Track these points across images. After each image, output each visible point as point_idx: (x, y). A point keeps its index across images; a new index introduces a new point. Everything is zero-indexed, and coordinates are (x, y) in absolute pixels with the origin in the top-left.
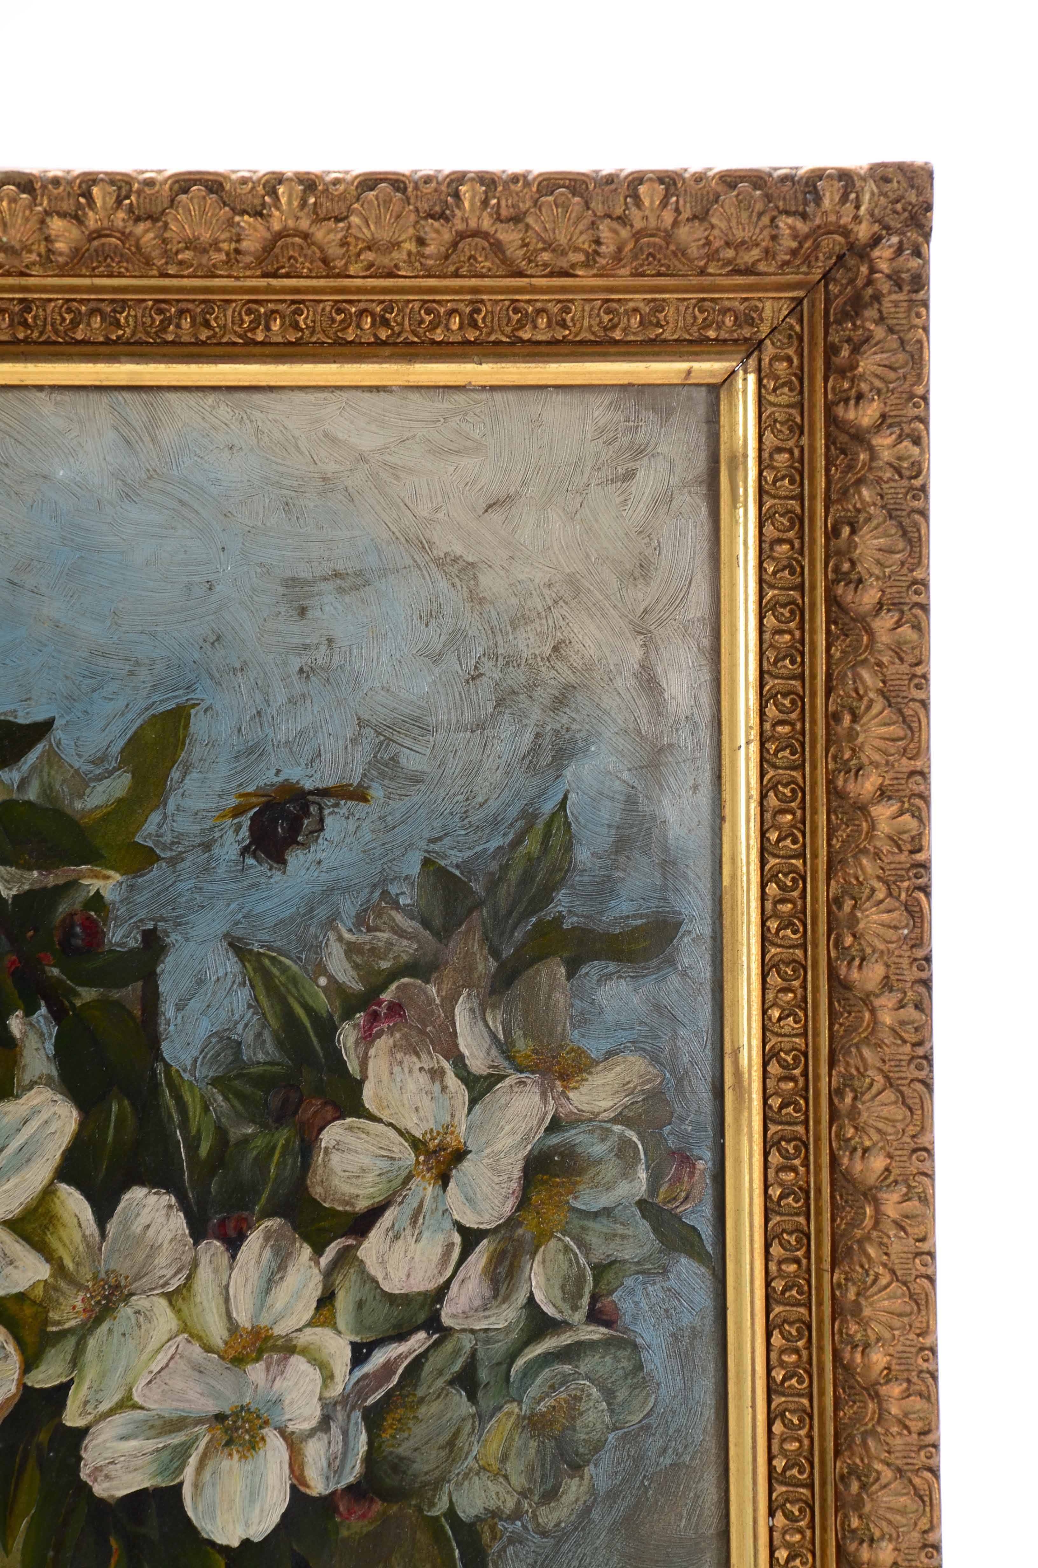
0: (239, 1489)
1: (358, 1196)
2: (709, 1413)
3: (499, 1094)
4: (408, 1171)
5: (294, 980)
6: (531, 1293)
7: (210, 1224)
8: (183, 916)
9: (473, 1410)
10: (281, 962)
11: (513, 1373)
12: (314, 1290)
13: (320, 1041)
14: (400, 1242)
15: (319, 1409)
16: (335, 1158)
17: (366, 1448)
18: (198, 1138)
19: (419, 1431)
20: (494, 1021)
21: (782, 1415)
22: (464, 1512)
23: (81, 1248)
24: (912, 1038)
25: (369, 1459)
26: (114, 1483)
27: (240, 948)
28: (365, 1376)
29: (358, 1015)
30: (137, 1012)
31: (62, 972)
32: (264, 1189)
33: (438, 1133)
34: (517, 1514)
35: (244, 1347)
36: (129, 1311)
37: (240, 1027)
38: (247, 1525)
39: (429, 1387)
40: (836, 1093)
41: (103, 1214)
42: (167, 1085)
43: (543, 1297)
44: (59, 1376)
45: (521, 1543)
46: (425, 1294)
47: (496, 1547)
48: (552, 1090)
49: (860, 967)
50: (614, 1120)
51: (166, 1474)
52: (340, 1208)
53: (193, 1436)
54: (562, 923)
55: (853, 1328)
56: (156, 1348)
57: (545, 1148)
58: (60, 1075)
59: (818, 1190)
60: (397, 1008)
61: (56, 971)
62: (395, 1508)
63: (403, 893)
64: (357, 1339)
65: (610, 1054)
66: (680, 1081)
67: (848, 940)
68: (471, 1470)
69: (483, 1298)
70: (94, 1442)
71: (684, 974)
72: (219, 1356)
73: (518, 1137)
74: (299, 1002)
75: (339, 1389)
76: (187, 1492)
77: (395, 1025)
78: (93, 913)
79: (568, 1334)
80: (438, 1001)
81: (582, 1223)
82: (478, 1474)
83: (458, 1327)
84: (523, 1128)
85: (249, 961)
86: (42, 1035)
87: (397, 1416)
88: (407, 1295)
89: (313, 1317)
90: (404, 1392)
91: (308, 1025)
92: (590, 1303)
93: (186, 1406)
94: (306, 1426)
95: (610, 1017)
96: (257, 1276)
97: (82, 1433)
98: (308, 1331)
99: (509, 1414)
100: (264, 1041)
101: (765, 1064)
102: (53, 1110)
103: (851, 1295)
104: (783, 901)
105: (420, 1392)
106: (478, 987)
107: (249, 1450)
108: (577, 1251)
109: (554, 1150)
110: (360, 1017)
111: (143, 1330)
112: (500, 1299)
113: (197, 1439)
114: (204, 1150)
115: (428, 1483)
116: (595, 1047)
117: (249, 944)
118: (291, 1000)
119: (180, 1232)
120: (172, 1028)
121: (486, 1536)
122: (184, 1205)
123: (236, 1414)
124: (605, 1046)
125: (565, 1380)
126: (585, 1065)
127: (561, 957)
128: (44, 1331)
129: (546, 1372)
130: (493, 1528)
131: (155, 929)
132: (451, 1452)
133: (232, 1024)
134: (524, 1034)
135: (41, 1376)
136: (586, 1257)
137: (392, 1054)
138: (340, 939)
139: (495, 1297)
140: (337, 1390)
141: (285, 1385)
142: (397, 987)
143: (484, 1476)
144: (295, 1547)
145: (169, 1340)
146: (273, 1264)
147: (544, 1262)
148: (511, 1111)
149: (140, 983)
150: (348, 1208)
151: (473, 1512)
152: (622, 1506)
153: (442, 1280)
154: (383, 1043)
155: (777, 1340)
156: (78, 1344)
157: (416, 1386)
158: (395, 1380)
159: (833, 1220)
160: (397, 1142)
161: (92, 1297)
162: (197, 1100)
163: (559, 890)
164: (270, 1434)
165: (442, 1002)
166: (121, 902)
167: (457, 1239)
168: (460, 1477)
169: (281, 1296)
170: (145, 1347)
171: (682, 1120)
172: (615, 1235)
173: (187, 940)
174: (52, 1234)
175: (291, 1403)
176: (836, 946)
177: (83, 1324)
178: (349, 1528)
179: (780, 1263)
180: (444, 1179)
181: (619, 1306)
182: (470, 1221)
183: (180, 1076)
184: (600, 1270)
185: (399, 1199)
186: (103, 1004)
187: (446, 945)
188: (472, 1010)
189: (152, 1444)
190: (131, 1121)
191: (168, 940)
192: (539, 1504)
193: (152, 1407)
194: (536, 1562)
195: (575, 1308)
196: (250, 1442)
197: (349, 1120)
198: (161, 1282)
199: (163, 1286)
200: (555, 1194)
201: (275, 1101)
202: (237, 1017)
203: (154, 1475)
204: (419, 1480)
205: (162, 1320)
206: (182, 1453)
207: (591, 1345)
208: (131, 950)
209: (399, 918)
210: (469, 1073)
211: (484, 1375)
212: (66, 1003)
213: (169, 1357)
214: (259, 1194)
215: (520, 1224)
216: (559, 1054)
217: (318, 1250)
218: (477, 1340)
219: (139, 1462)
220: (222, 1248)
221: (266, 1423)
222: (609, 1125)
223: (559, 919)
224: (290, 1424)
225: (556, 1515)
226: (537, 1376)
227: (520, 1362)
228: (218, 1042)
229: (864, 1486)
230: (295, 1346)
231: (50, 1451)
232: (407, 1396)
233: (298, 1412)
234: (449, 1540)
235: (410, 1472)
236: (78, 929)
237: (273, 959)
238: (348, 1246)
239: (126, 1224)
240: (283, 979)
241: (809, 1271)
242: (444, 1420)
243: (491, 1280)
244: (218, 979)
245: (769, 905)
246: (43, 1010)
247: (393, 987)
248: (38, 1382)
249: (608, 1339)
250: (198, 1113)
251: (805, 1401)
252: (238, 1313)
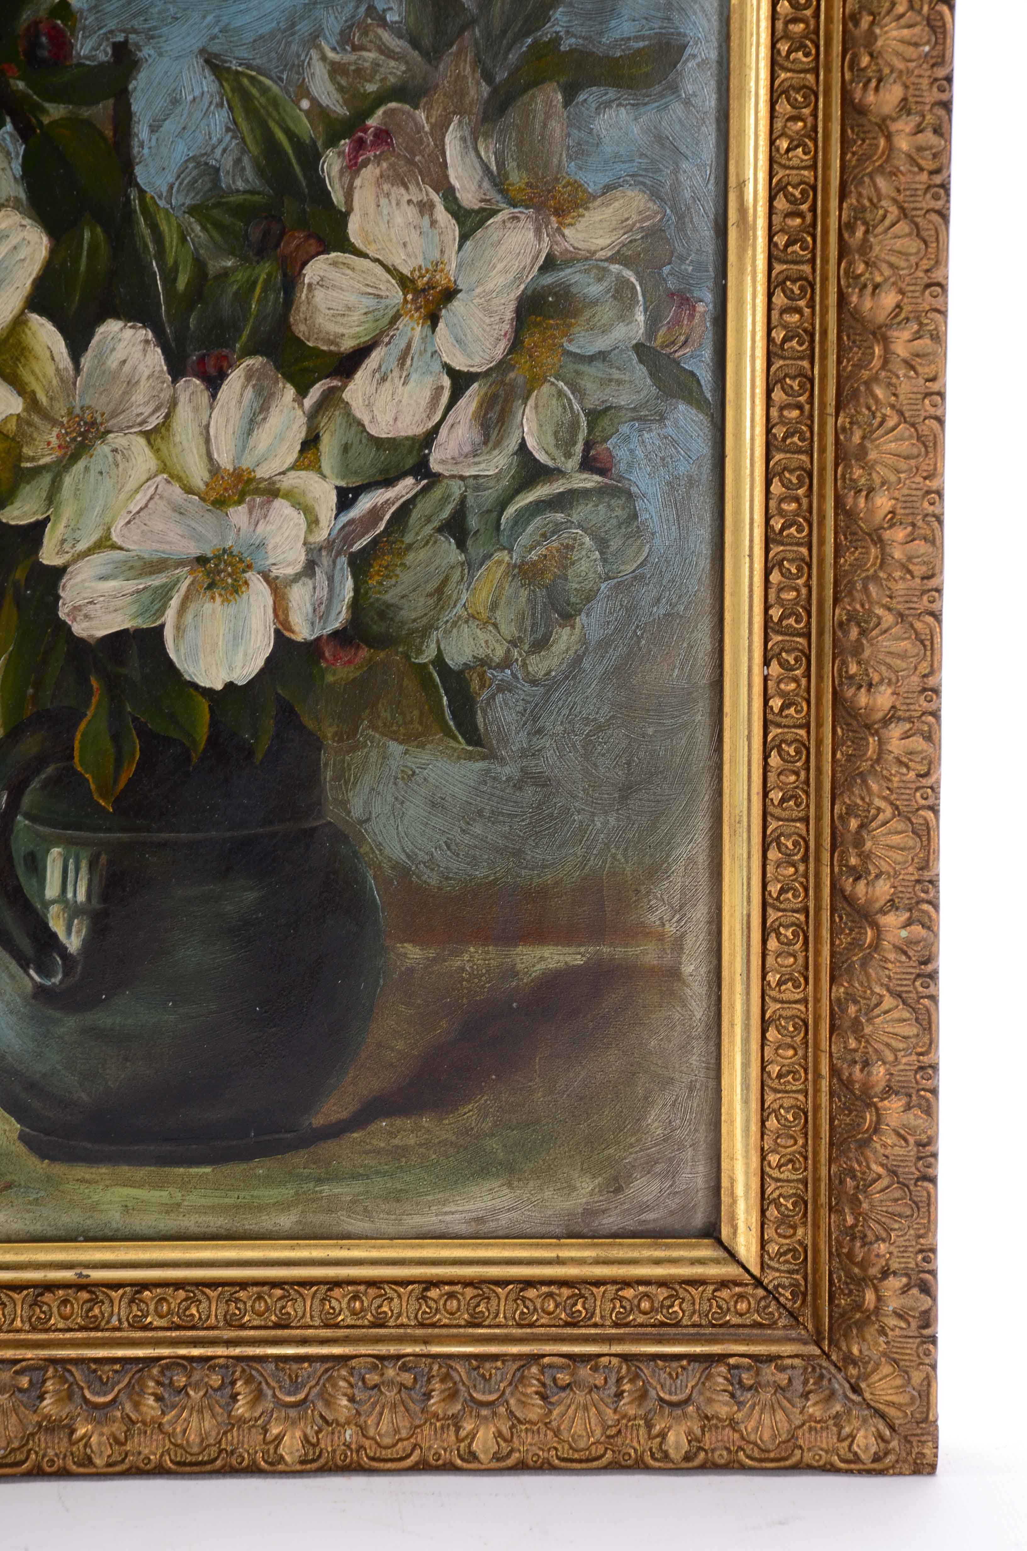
0: (221, 632)
1: (343, 335)
2: (705, 564)
3: (491, 230)
4: (395, 310)
5: (275, 102)
6: (523, 439)
7: (190, 362)
8: (155, 28)
9: (462, 558)
10: (260, 82)
11: (503, 520)
12: (298, 432)
13: (303, 169)
14: (387, 384)
15: (303, 554)
16: (319, 295)
17: (352, 594)
18: (175, 269)
19: (406, 578)
20: (487, 152)
21: (780, 564)
22: (452, 660)
23: (54, 382)
24: (929, 165)
25: (355, 605)
26: (94, 623)
27: (217, 66)
28: (351, 522)
29: (343, 142)
30: (109, 133)
31: (28, 85)
32: (245, 326)
33: (427, 271)
34: (506, 663)
35: (226, 490)
36: (106, 449)
37: (218, 151)
38: (231, 669)
39: (417, 534)
40: (846, 227)
41: (77, 349)
42: (142, 213)
43: (535, 444)
44: (34, 513)
45: (510, 691)
46: (413, 439)
47: (485, 694)
48: (546, 227)
49: (877, 89)
50: (611, 260)
51: (147, 615)
52: (325, 348)
53: (174, 578)
54: (560, 45)
55: (857, 472)
56: (134, 487)
57: (539, 288)
58: (29, 198)
59: (824, 333)
60: (384, 135)
61: (21, 85)
62: (382, 655)
63: (391, 9)
64: (343, 484)
65: (608, 188)
66: (681, 217)
67: (865, 60)
68: (460, 617)
69: (473, 444)
70: (72, 582)
71: (687, 103)
72: (200, 498)
73: (511, 276)
74: (281, 127)
75: (324, 534)
76: (169, 634)
77: (382, 153)
78: (59, 22)
79: (561, 482)
80: (427, 128)
81: (576, 366)
82: (467, 622)
83: (447, 474)
84: (516, 266)
85: (227, 80)
86: (8, 154)
87: (384, 563)
88: (394, 439)
89: (297, 461)
90: (392, 539)
91: (290, 151)
92: (584, 450)
93: (167, 547)
94: (290, 571)
95: (608, 149)
96: (238, 416)
97: (60, 572)
98: (292, 474)
99: (499, 563)
100: (243, 169)
101: (771, 199)
102: (22, 235)
103: (856, 439)
104: (795, 20)
105: (408, 539)
106: (470, 113)
107: (231, 594)
108: (572, 397)
109: (549, 289)
110: (345, 144)
111: (120, 469)
112: (490, 444)
113: (178, 581)
114: (182, 282)
115: (416, 630)
116: (592, 181)
117: (226, 62)
118: (272, 124)
119: (158, 368)
120: (146, 151)
121: (475, 684)
122: (162, 340)
123: (218, 557)
124: (604, 179)
125: (557, 528)
126: (582, 200)
127: (558, 83)
128: (17, 468)
129: (538, 521)
130: (482, 676)
131: (126, 42)
132: (439, 600)
133: (209, 149)
134: (518, 166)
135: (16, 513)
136: (581, 402)
137: (378, 185)
138: (324, 58)
139: (485, 443)
140: (322, 535)
141: (269, 528)
142: (385, 113)
143: (473, 624)
144: (280, 692)
145: (148, 480)
146: (255, 405)
147: (536, 407)
148: (503, 248)
149: (111, 101)
150: (332, 348)
151: (462, 660)
152: (614, 655)
153: (430, 424)
154: (370, 173)
155: (776, 488)
156: (53, 481)
157: (403, 533)
158: (382, 526)
159: (839, 362)
160: (384, 279)
161: (67, 434)
162: (174, 229)
163: (556, 8)
164: (253, 578)
165: (431, 129)
166: (90, 10)
167: (446, 382)
168: (449, 624)
169: (264, 437)
170: (123, 486)
171: (682, 259)
172: (610, 380)
173: (160, 55)
174: (24, 366)
175: (275, 547)
176: (851, 68)
177: (58, 461)
178: (334, 674)
179: (781, 409)
180: (433, 319)
181: (614, 454)
182: (460, 364)
183: (155, 203)
184: (594, 416)
185: (386, 340)
186: (73, 122)
187: (436, 67)
188: (463, 139)
189: (132, 585)
190: (104, 250)
191: (140, 55)
192: (529, 653)
193: (131, 547)
194: (525, 711)
195: (568, 455)
196: (233, 586)
197: (333, 255)
198: (139, 420)
199: (141, 424)
200: (549, 337)
201: (255, 233)
202: (214, 140)
203: (135, 616)
204: (406, 627)
205: (140, 459)
206: (163, 595)
207: (585, 493)
208: (101, 65)
209: (386, 36)
210: (460, 207)
211: (473, 522)
212: (34, 121)
213: (148, 497)
214: (239, 331)
215: (512, 368)
216: (554, 188)
217: (302, 392)
218: (466, 487)
219: (119, 603)
220: (202, 387)
221: (249, 567)
222: (606, 264)
223: (556, 40)
224: (273, 568)
225: (546, 664)
226: (528, 524)
227: (511, 510)
228: (195, 167)
229: (863, 632)
230: (278, 490)
231: (27, 589)
232: (394, 543)
233: (282, 557)
234: (436, 686)
235: (397, 619)
236: (44, 39)
237: (252, 79)
238: (333, 387)
239: (101, 359)
240: (263, 100)
241: (811, 417)
242: (432, 567)
243: (482, 425)
244: (194, 99)
245: (780, 25)
246: (9, 127)
247: (380, 112)
248: (13, 519)
249: (601, 487)
250: (174, 243)
251: (804, 550)
252: (219, 455)
